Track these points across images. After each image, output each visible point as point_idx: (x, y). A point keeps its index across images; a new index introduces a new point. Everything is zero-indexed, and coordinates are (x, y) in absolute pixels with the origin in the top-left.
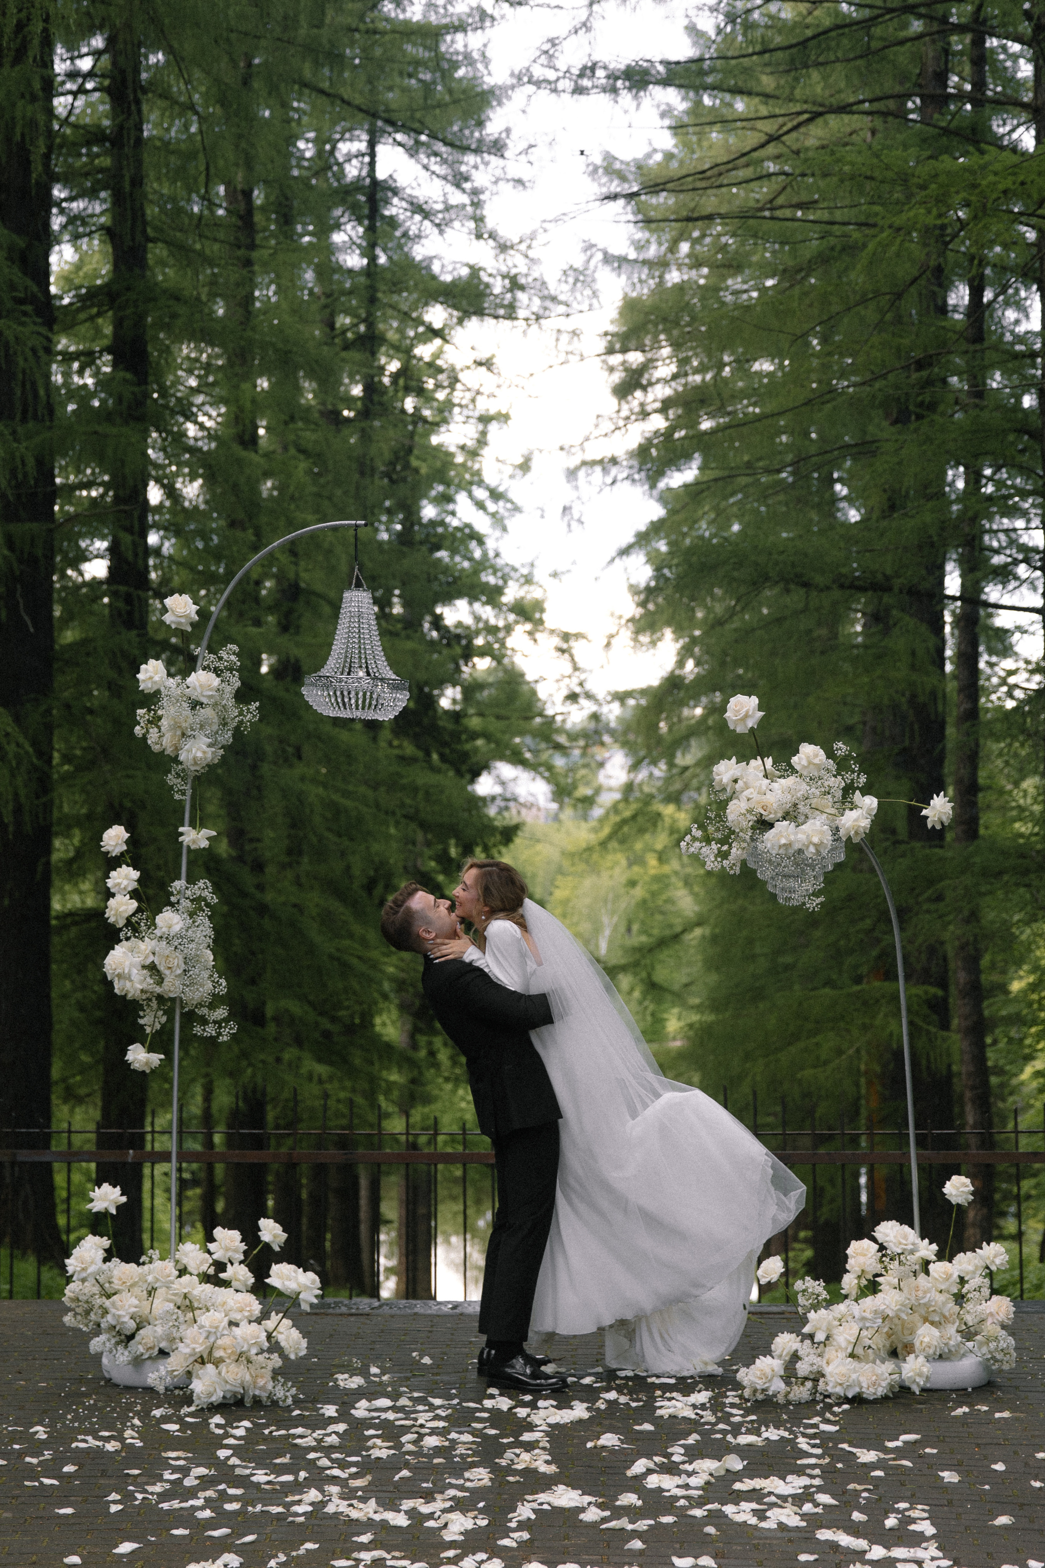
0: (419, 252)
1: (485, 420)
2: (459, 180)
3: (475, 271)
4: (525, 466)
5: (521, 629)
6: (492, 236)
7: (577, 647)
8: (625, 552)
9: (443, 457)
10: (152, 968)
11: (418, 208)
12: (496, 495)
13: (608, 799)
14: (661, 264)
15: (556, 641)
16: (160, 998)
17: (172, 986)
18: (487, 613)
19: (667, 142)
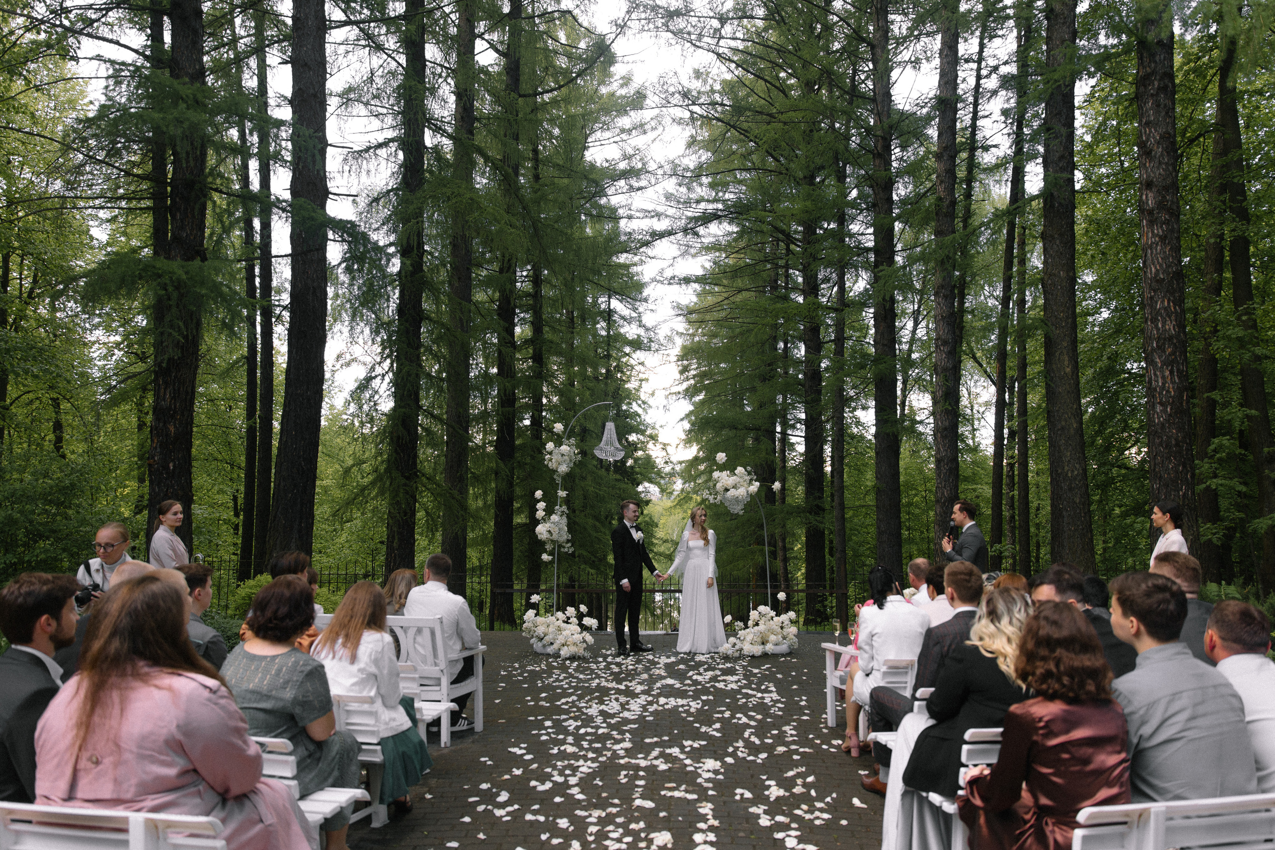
0: (622, 331)
1: (641, 380)
2: (635, 309)
3: (639, 336)
4: (653, 394)
5: (651, 443)
6: (644, 326)
7: (668, 448)
8: (682, 420)
9: (628, 391)
10: (549, 532)
11: (623, 318)
12: (644, 403)
13: (676, 493)
14: (693, 335)
15: (661, 446)
16: (552, 541)
17: (555, 537)
18: (641, 437)
19: (695, 299)
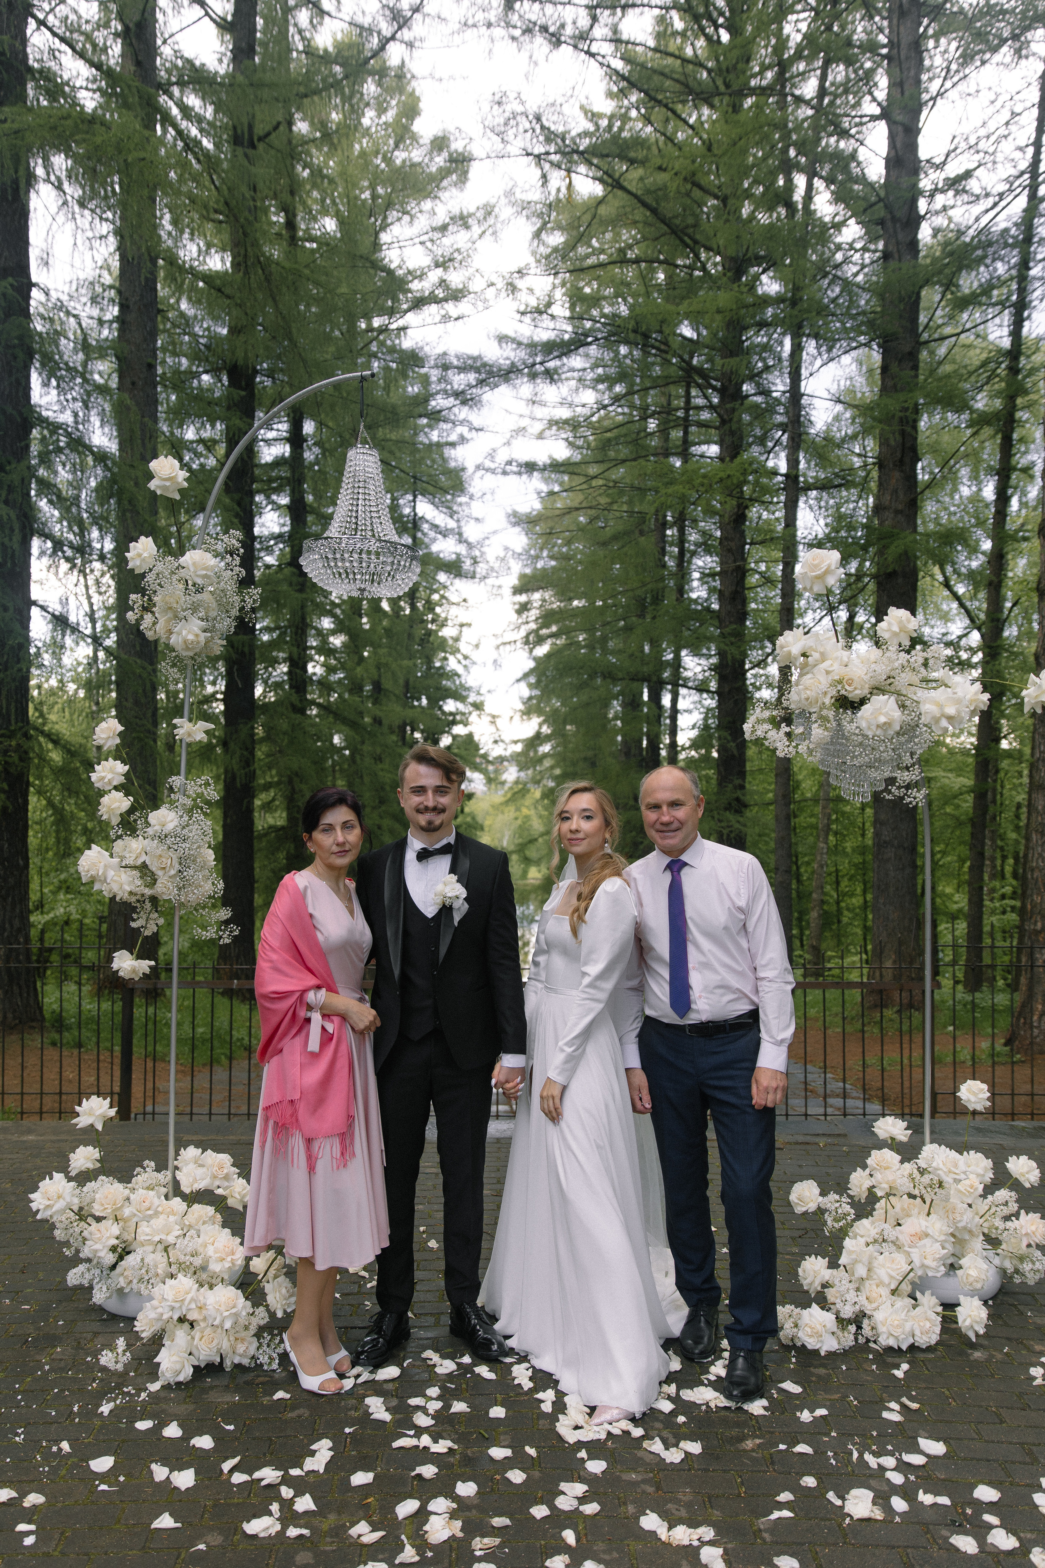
0: (435, 548)
1: (462, 625)
2: (452, 514)
3: (458, 557)
5: (475, 714)
6: (466, 541)
7: (498, 721)
8: (518, 681)
9: (444, 640)
11: (434, 527)
12: (465, 658)
13: (507, 786)
14: (538, 557)
15: (489, 719)
18: (460, 706)
19: (538, 506)
